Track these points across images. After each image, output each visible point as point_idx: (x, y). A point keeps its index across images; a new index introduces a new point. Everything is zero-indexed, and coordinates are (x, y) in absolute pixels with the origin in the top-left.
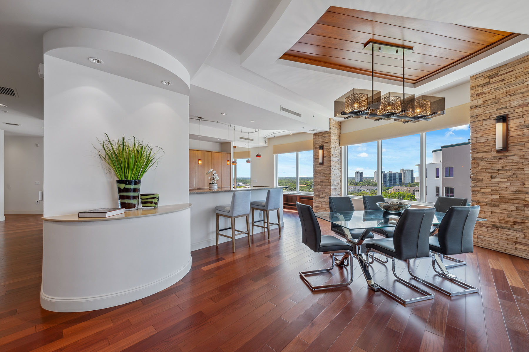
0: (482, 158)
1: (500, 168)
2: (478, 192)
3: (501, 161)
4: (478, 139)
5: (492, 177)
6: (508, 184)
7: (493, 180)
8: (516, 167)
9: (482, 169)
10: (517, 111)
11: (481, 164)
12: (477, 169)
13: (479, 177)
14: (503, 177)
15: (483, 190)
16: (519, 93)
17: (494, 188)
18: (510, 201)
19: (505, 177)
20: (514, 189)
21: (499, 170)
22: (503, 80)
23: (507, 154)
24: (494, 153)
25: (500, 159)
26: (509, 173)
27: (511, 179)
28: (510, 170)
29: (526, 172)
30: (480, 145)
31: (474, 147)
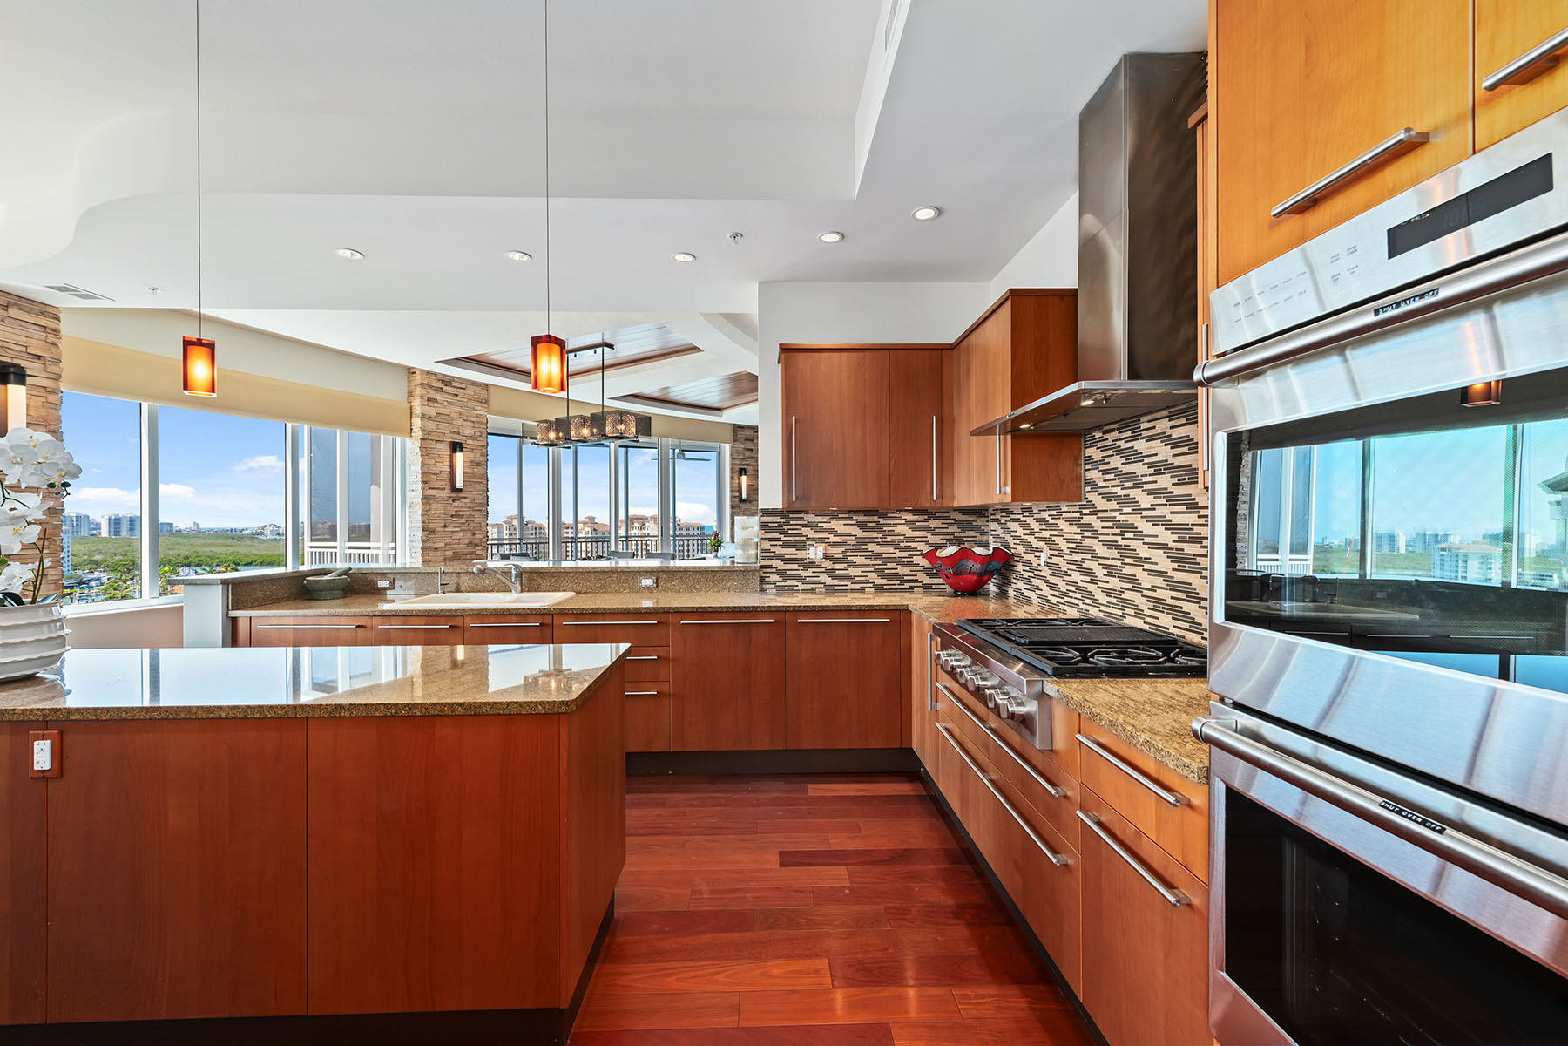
0: (433, 497)
1: (454, 513)
2: (429, 548)
3: (456, 504)
4: (431, 467)
5: (445, 526)
6: (461, 534)
7: (446, 529)
8: (467, 513)
9: (435, 513)
10: (469, 442)
11: (434, 506)
12: (429, 513)
13: (431, 526)
14: (456, 525)
15: (436, 546)
16: (470, 421)
17: (447, 541)
18: (464, 557)
19: (459, 525)
20: (466, 541)
21: (452, 516)
22: (457, 395)
23: (460, 495)
24: (448, 492)
25: (453, 501)
26: (463, 521)
27: (463, 528)
28: (463, 516)
29: (476, 520)
30: (432, 476)
31: (425, 480)
